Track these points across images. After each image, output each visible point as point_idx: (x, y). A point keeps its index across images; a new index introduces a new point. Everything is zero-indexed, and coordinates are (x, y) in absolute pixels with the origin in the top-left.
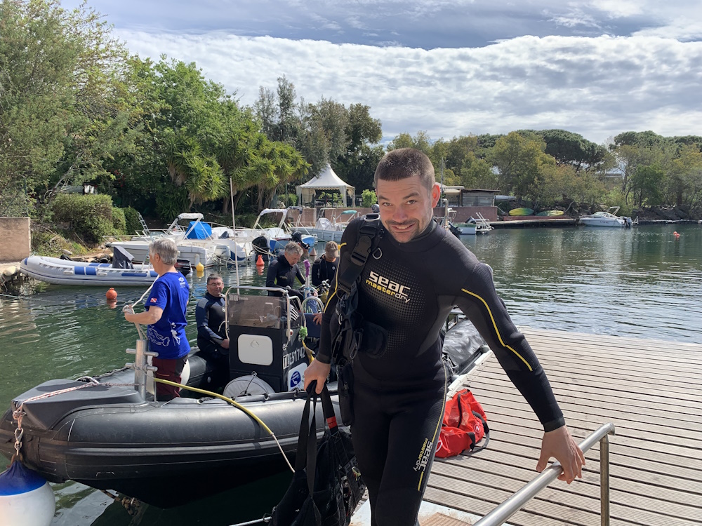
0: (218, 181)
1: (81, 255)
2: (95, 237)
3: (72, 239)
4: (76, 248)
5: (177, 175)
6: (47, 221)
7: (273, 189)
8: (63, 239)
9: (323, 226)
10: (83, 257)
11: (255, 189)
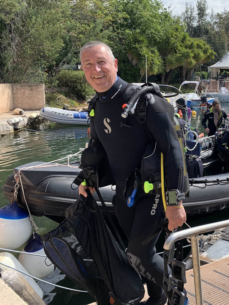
0: (158, 62)
1: (75, 107)
2: (83, 97)
3: (70, 97)
4: (72, 103)
5: (133, 59)
6: (55, 86)
7: (192, 69)
8: (64, 97)
9: (223, 92)
10: (76, 109)
11: (181, 68)
